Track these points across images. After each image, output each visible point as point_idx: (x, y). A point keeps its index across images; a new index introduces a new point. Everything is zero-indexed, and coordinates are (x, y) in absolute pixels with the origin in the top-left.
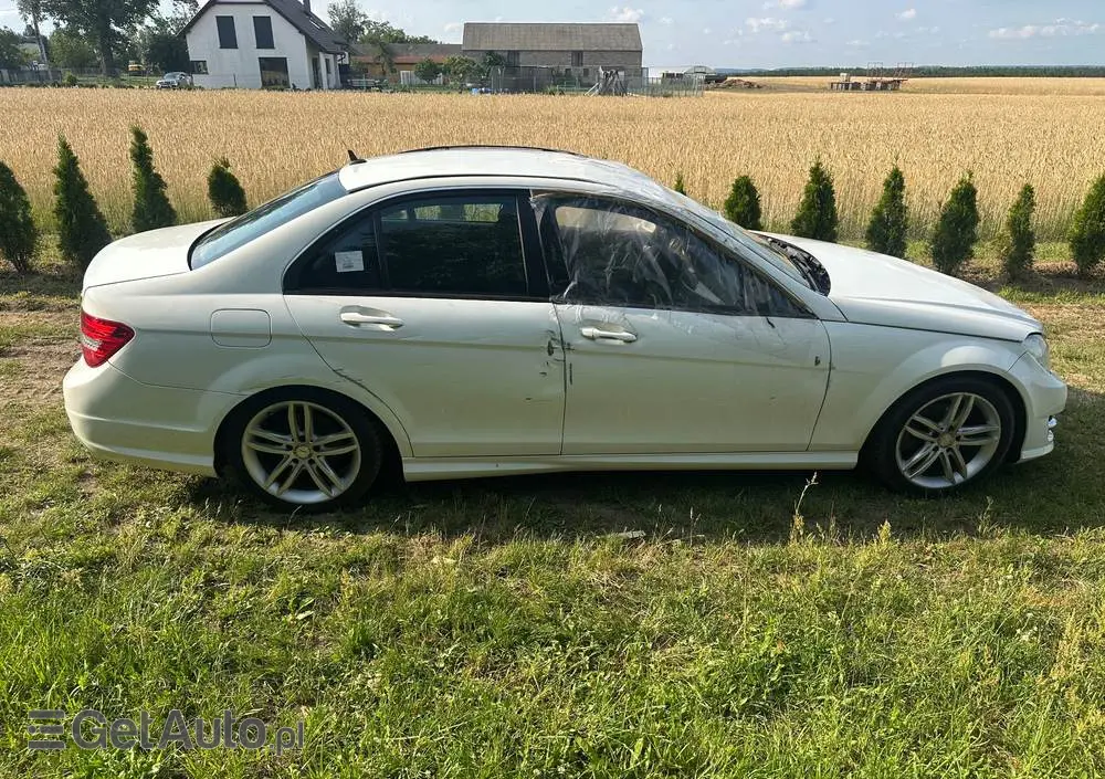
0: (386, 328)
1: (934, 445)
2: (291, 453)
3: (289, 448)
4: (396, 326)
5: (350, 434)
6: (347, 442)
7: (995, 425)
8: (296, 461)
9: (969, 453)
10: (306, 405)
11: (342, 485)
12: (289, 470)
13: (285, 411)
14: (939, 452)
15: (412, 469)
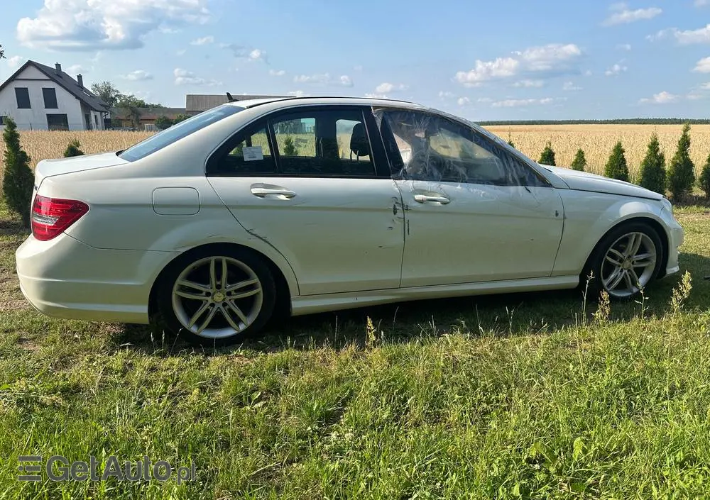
0: (283, 197)
1: (620, 268)
2: (209, 299)
3: (208, 294)
4: (291, 196)
5: (256, 280)
6: (252, 287)
7: (652, 253)
8: (212, 305)
9: (640, 272)
10: (224, 259)
11: (246, 322)
12: (206, 313)
13: (207, 265)
14: (624, 273)
15: (299, 305)
